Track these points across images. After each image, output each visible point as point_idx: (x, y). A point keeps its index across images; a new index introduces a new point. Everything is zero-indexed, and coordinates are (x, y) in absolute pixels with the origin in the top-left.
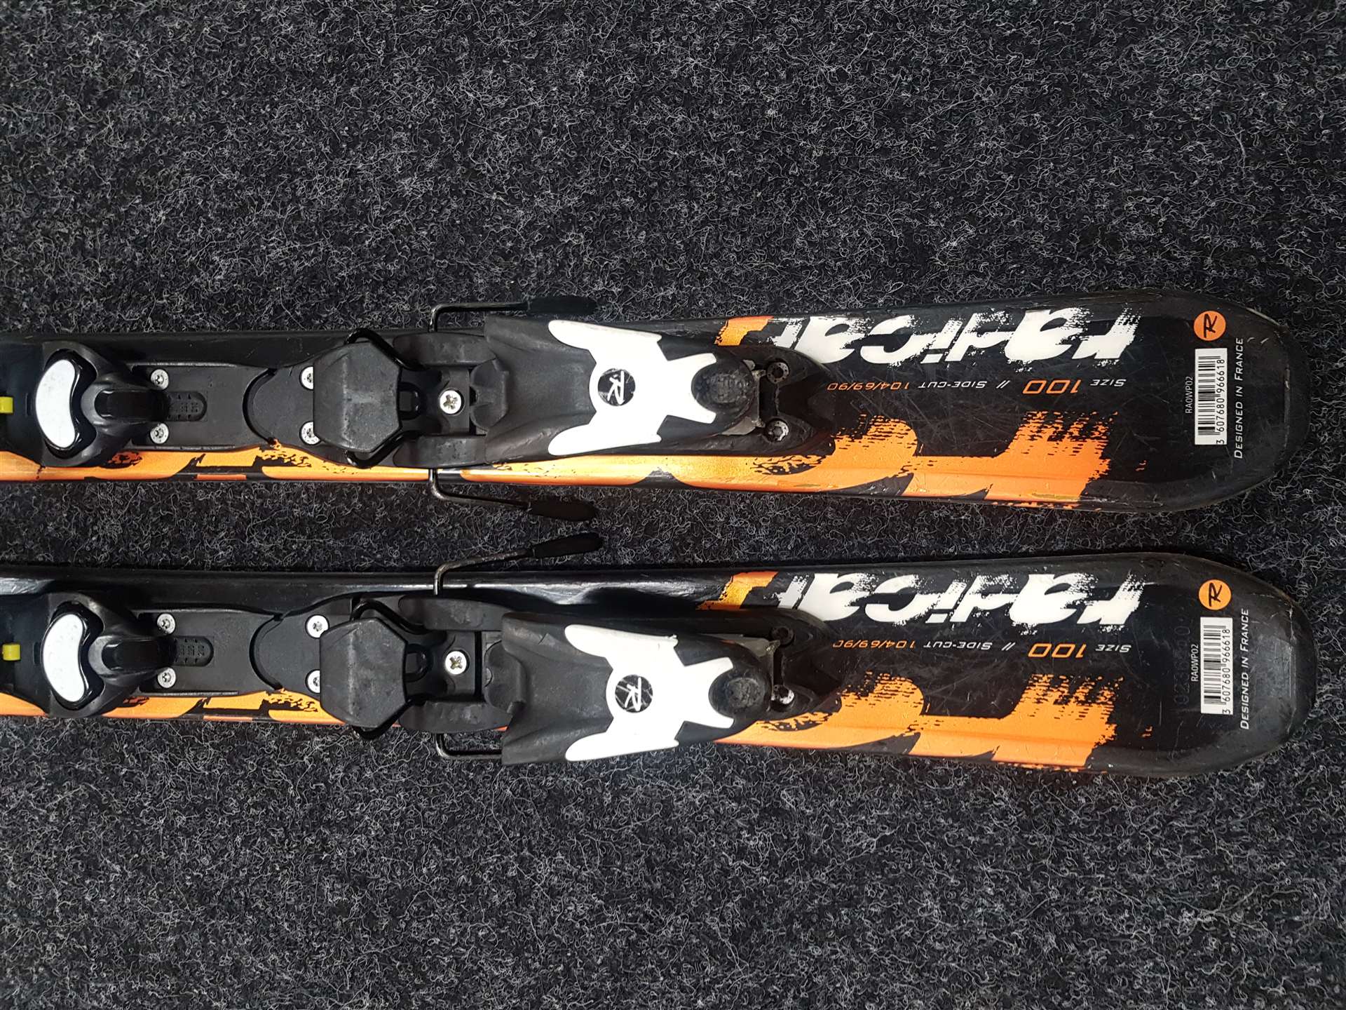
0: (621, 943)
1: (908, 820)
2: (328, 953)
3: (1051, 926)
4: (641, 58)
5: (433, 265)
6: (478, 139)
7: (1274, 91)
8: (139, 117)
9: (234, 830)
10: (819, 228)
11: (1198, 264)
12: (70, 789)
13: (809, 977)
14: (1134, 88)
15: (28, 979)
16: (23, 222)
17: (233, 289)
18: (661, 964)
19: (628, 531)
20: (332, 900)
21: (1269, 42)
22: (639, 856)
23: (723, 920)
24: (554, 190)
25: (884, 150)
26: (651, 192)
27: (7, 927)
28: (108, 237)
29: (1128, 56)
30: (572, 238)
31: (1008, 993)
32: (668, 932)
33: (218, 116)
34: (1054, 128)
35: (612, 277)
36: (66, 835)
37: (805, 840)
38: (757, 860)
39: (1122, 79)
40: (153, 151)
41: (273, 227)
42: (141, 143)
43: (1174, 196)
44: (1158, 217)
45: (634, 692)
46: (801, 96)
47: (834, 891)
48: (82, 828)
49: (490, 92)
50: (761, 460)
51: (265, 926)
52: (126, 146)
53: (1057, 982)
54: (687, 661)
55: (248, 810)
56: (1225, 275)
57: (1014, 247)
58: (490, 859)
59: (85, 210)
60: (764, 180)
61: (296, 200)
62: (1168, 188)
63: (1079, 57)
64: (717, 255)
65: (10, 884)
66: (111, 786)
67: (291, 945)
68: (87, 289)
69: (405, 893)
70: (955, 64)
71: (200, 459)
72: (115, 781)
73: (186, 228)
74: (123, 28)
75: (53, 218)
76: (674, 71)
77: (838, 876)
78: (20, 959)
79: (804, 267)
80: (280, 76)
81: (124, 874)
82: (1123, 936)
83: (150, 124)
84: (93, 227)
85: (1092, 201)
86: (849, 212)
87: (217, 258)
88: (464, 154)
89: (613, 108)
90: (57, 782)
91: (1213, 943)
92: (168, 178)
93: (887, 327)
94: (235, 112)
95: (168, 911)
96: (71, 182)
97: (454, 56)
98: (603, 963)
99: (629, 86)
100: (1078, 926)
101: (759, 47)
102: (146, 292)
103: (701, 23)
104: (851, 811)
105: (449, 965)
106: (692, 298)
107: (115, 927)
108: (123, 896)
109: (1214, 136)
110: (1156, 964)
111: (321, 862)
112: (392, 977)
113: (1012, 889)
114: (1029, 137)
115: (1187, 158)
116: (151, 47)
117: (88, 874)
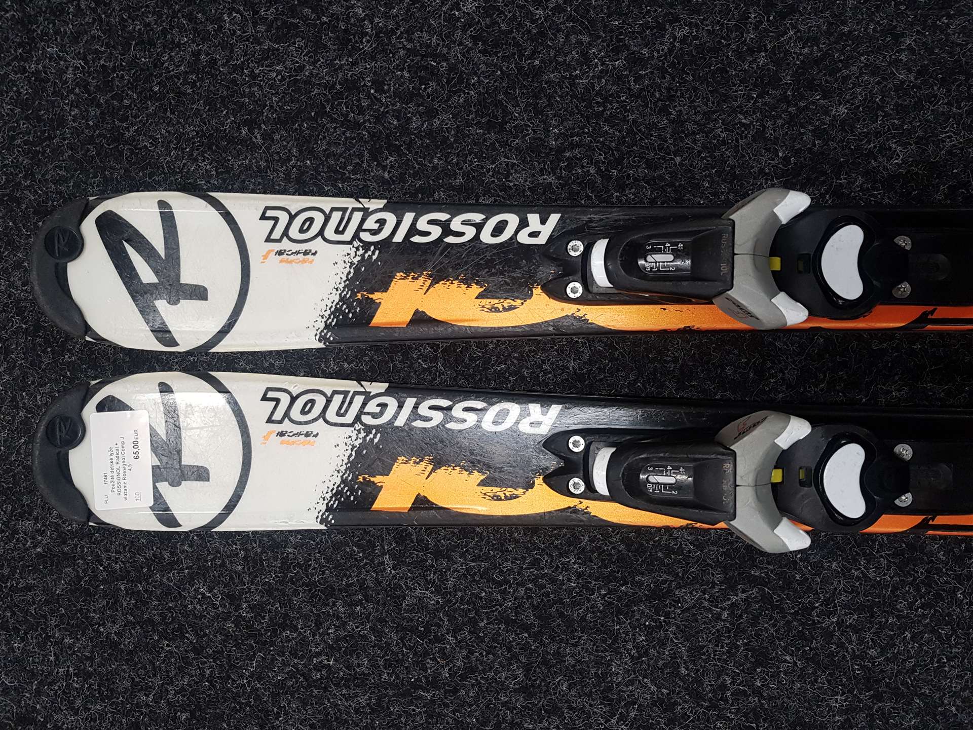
8: (818, 26)
9: (903, 629)
12: (743, 591)
16: (704, 114)
17: (909, 172)
27: (679, 707)
28: (788, 128)
33: (895, 27)
36: (740, 630)
40: (832, 55)
41: (948, 119)
42: (820, 50)
48: (753, 625)
52: (805, 51)
55: (917, 610)
59: (765, 104)
65: (683, 671)
66: (784, 589)
68: (767, 171)
71: (932, 312)
72: (789, 583)
73: (864, 120)
75: (734, 111)
81: (795, 663)
83: (829, 33)
84: (773, 118)
87: (894, 146)
90: (731, 585)
92: (845, 79)
94: (912, 24)
95: (837, 694)
96: (752, 81)
102: (824, 173)
107: (784, 708)
108: (793, 682)
117: (758, 664)
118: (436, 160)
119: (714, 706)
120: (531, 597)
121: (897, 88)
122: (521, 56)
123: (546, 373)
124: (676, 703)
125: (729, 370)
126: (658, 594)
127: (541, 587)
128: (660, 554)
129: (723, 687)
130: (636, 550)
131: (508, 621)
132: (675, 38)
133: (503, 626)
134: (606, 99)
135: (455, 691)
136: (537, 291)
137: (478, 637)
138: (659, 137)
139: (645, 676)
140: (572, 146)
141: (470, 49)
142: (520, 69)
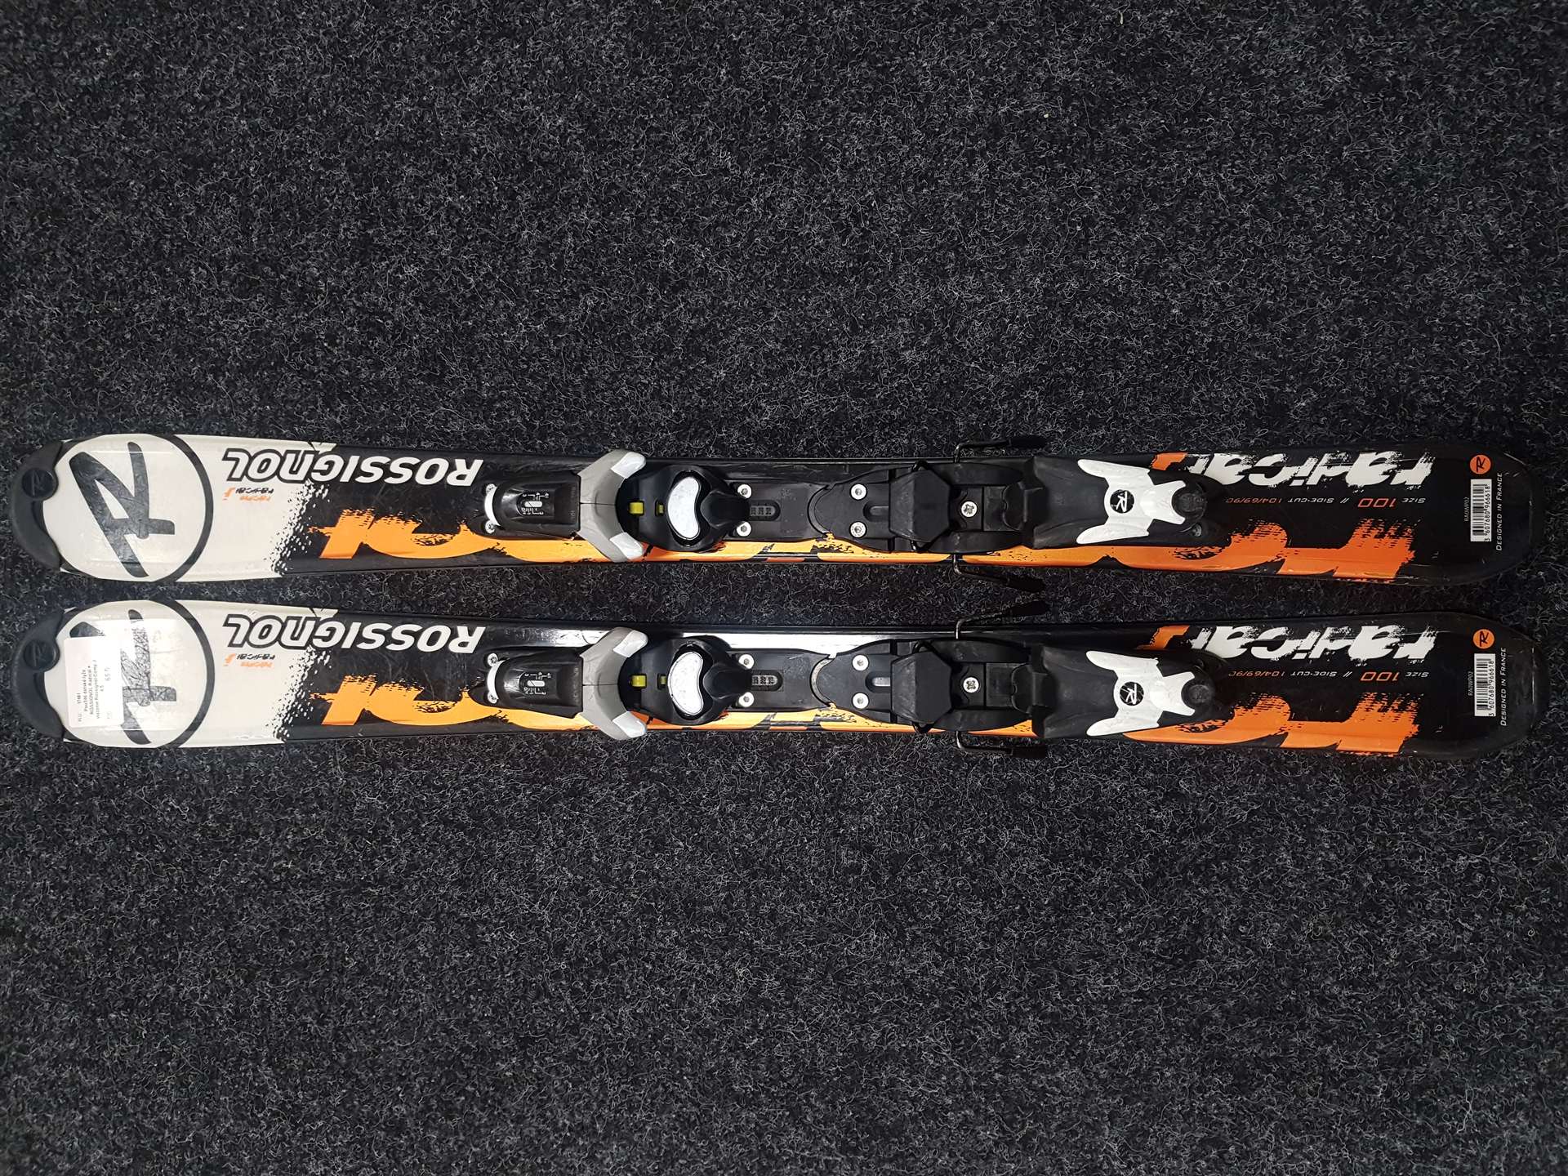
0: (1062, 889)
1: (1268, 799)
2: (844, 901)
3: (1368, 868)
4: (1081, 271)
5: (926, 412)
6: (961, 325)
7: (1520, 308)
8: (704, 301)
9: (773, 814)
10: (1208, 390)
11: (1469, 421)
12: (645, 787)
13: (1200, 910)
14: (1425, 303)
15: (608, 929)
16: (612, 374)
17: (775, 427)
18: (1091, 903)
19: (1067, 600)
20: (847, 862)
21: (1516, 275)
22: (1075, 827)
23: (1136, 871)
24: (1017, 361)
25: (1254, 339)
26: (1088, 364)
28: (680, 388)
29: (1422, 281)
30: (1028, 394)
31: (1340, 916)
32: (1096, 881)
34: (1372, 329)
35: (1058, 422)
36: (641, 821)
37: (1196, 814)
38: (1162, 829)
39: (1418, 297)
40: (715, 326)
41: (807, 383)
42: (706, 321)
43: (1453, 376)
44: (1442, 389)
45: (1132, 692)
46: (1196, 300)
47: (1217, 849)
48: (652, 816)
49: (970, 292)
50: (1180, 549)
51: (795, 883)
52: (693, 322)
53: (1373, 906)
54: (1165, 673)
56: (1486, 429)
57: (1343, 407)
58: (965, 831)
59: (661, 367)
60: (1170, 357)
61: (825, 365)
62: (1448, 370)
63: (1389, 280)
64: (1135, 408)
65: (595, 858)
66: (677, 783)
67: (817, 896)
69: (903, 857)
70: (1304, 283)
71: (771, 547)
72: (680, 780)
73: (740, 383)
74: (690, 234)
75: (636, 372)
76: (1105, 281)
77: (1220, 838)
78: (602, 915)
79: (1198, 417)
80: (813, 275)
81: (686, 848)
82: (1418, 874)
83: (712, 306)
84: (667, 379)
85: (1397, 377)
86: (1230, 381)
87: (764, 405)
88: (951, 334)
89: (1061, 305)
90: (634, 782)
91: (1480, 877)
92: (725, 347)
93: (1267, 461)
95: (720, 873)
96: (650, 346)
97: (944, 265)
98: (1049, 904)
99: (1073, 290)
100: (1387, 868)
101: (1166, 266)
102: (709, 428)
103: (1125, 248)
104: (1229, 793)
105: (935, 907)
106: (1117, 438)
107: (678, 888)
108: (684, 864)
109: (1479, 336)
110: (1441, 892)
111: (838, 835)
112: (891, 917)
113: (1343, 844)
114: (1355, 333)
115: (1461, 351)
116: (713, 250)
117: (657, 849)
118: (382, 408)
119: (620, 889)
120: (466, 800)
121: (766, 356)
122: (457, 317)
123: (480, 599)
124: (589, 888)
125: (633, 596)
126: (574, 792)
127: (475, 790)
128: (576, 757)
129: (629, 871)
130: (556, 755)
131: (446, 822)
132: (587, 306)
133: (441, 827)
134: (530, 359)
135: (401, 886)
136: (464, 527)
137: (420, 837)
138: (575, 393)
139: (563, 865)
140: (502, 398)
141: (413, 309)
142: (456, 329)
